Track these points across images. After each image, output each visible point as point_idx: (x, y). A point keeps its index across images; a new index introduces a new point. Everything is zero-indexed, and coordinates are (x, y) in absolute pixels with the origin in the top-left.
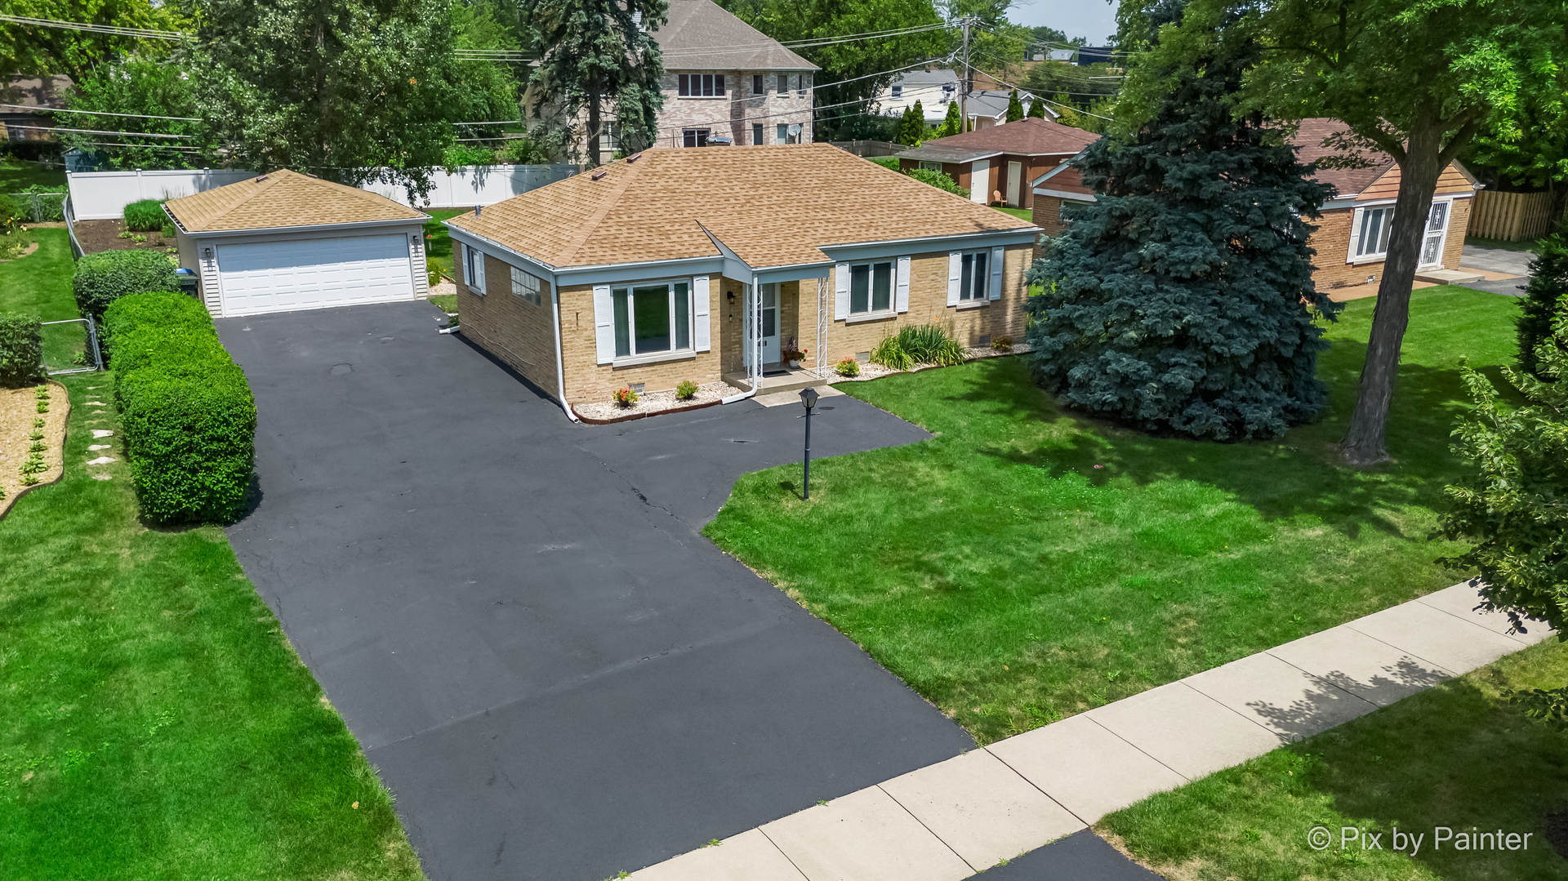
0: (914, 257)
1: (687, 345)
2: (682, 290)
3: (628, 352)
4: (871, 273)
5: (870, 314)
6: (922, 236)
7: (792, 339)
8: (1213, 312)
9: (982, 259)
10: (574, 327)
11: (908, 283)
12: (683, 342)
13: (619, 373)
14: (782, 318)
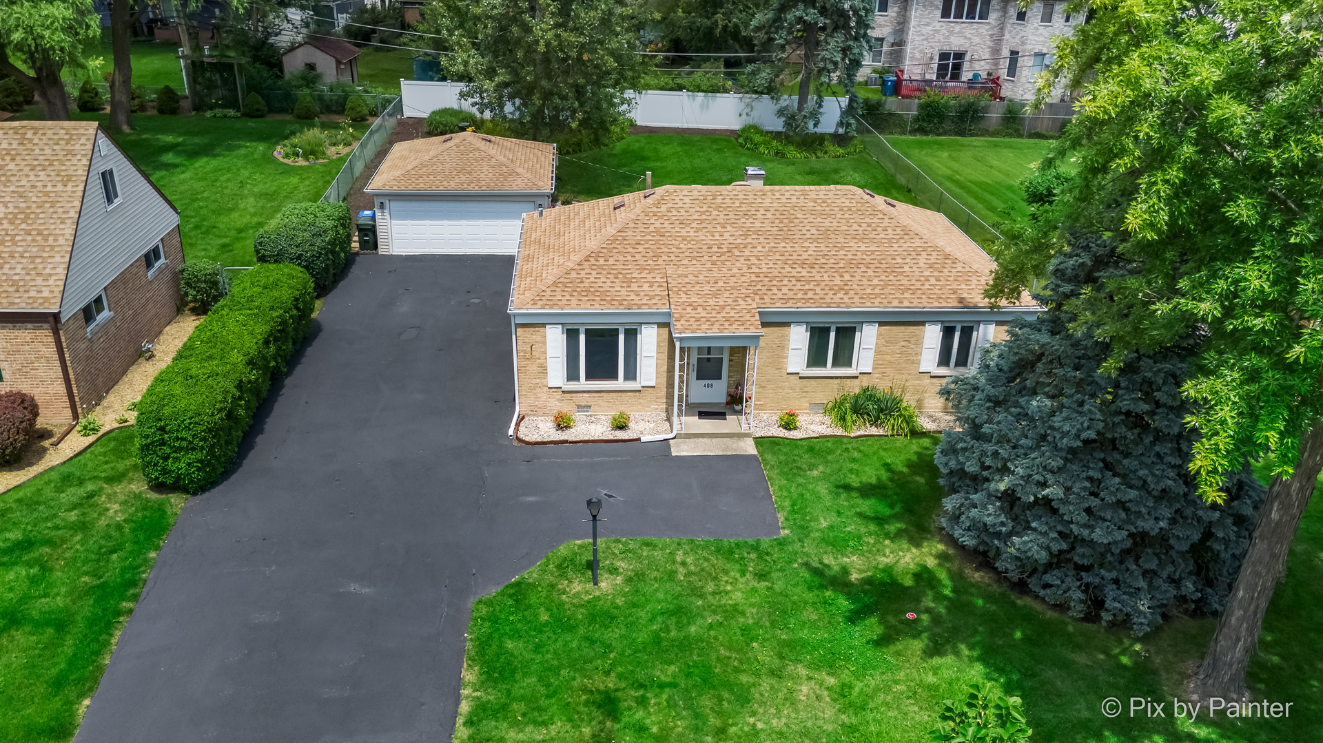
0: (881, 324)
1: (634, 378)
2: (632, 334)
3: (578, 379)
4: (833, 335)
5: (829, 370)
6: (894, 306)
7: (740, 384)
8: (1085, 489)
9: (967, 332)
10: (528, 355)
11: (873, 347)
12: (631, 375)
13: (568, 396)
14: (730, 366)
